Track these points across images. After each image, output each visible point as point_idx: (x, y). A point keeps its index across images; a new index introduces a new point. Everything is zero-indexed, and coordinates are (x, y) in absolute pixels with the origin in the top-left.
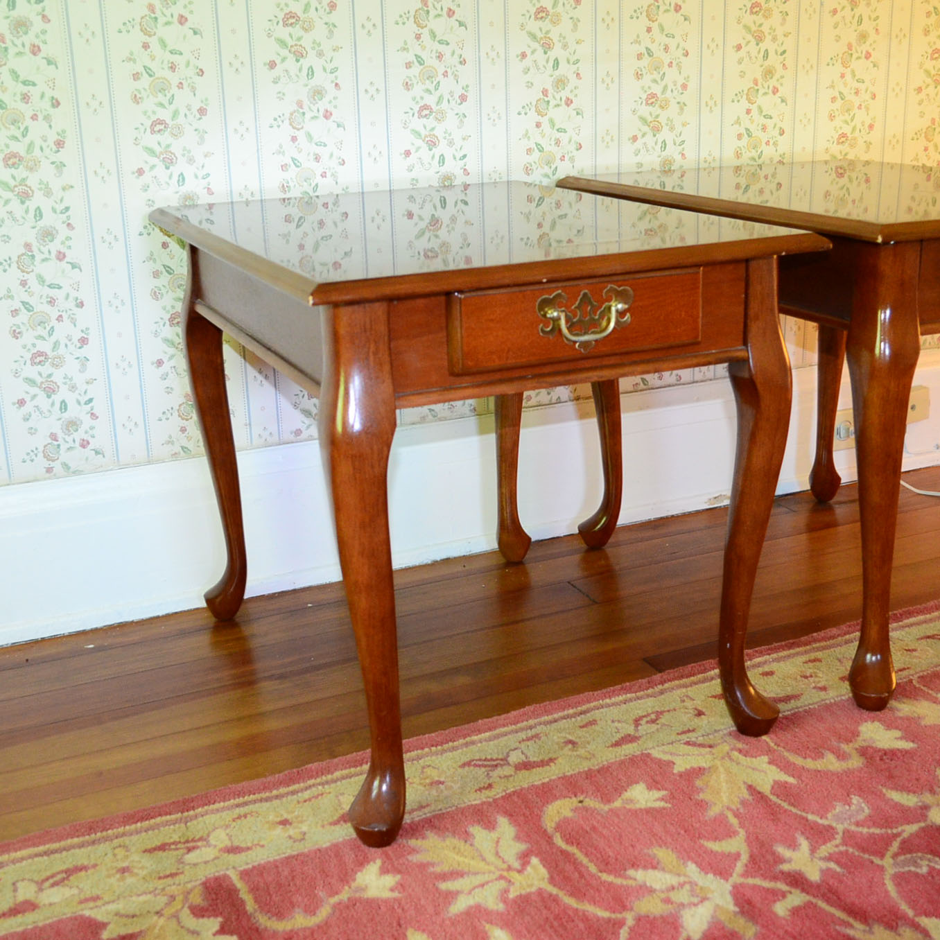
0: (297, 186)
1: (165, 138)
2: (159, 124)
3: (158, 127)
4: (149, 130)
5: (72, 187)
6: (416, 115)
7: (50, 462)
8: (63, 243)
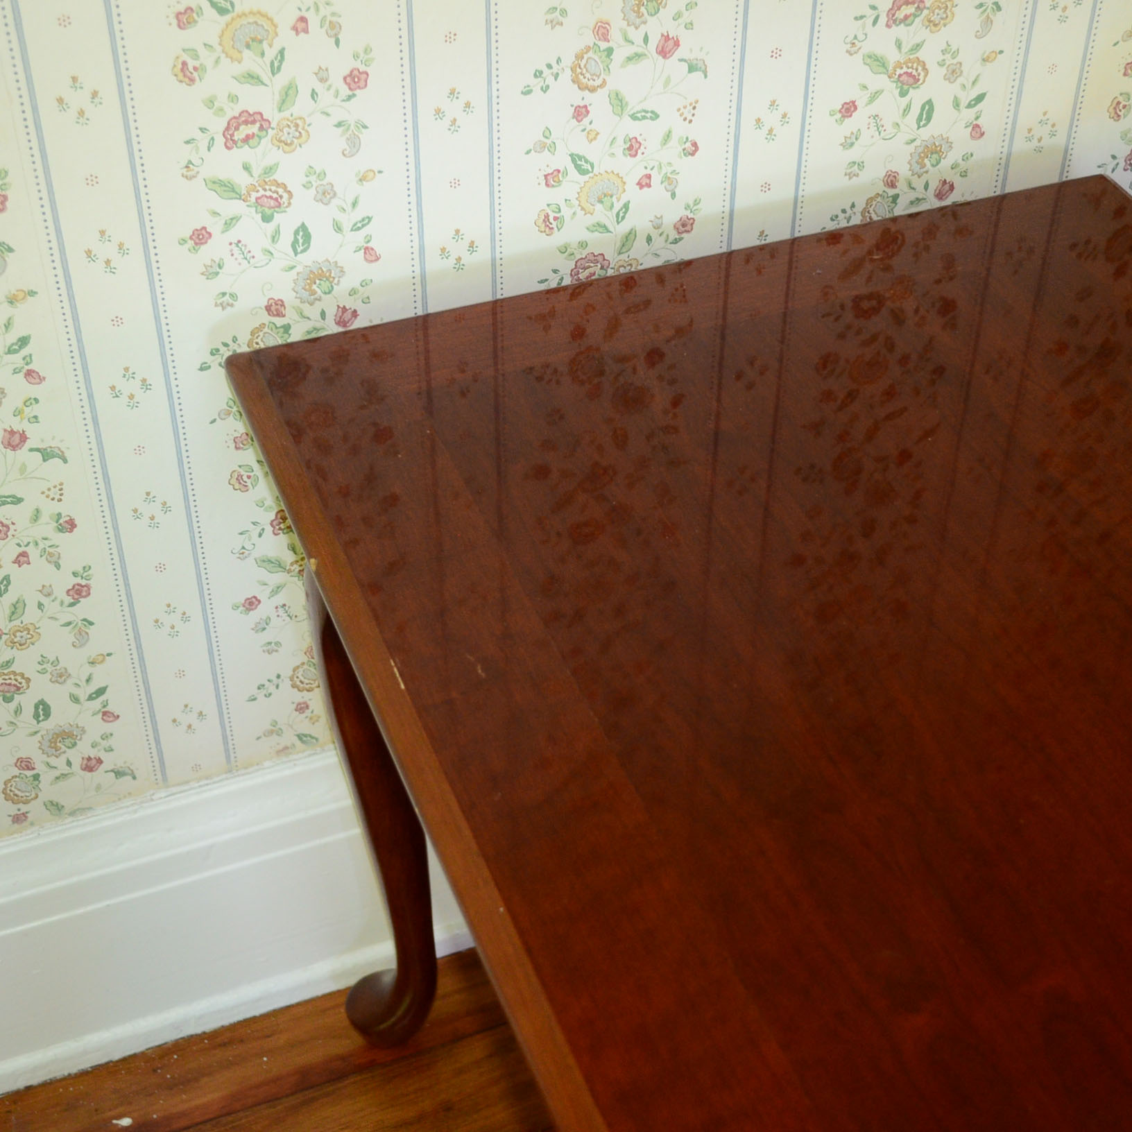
0: (580, 213)
1: (263, 154)
2: (246, 122)
3: (244, 131)
4: (220, 140)
5: (32, 293)
6: (883, 19)
7: (21, 806)
8: (17, 413)
